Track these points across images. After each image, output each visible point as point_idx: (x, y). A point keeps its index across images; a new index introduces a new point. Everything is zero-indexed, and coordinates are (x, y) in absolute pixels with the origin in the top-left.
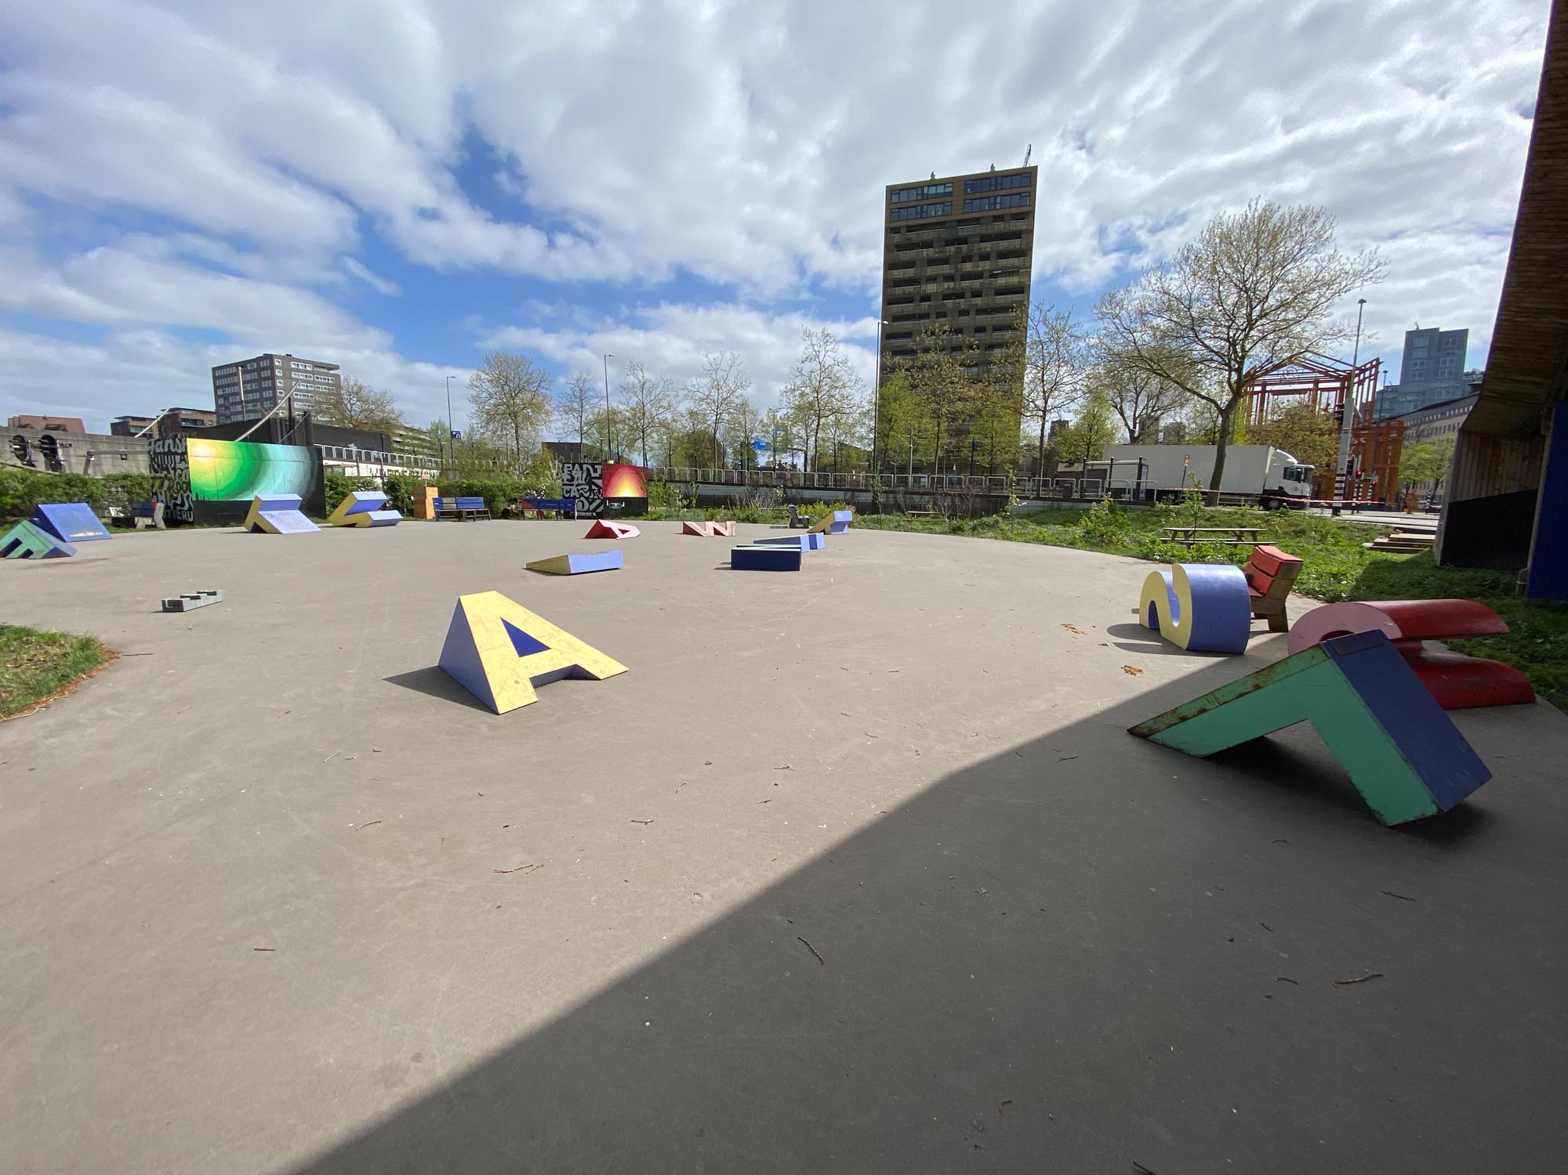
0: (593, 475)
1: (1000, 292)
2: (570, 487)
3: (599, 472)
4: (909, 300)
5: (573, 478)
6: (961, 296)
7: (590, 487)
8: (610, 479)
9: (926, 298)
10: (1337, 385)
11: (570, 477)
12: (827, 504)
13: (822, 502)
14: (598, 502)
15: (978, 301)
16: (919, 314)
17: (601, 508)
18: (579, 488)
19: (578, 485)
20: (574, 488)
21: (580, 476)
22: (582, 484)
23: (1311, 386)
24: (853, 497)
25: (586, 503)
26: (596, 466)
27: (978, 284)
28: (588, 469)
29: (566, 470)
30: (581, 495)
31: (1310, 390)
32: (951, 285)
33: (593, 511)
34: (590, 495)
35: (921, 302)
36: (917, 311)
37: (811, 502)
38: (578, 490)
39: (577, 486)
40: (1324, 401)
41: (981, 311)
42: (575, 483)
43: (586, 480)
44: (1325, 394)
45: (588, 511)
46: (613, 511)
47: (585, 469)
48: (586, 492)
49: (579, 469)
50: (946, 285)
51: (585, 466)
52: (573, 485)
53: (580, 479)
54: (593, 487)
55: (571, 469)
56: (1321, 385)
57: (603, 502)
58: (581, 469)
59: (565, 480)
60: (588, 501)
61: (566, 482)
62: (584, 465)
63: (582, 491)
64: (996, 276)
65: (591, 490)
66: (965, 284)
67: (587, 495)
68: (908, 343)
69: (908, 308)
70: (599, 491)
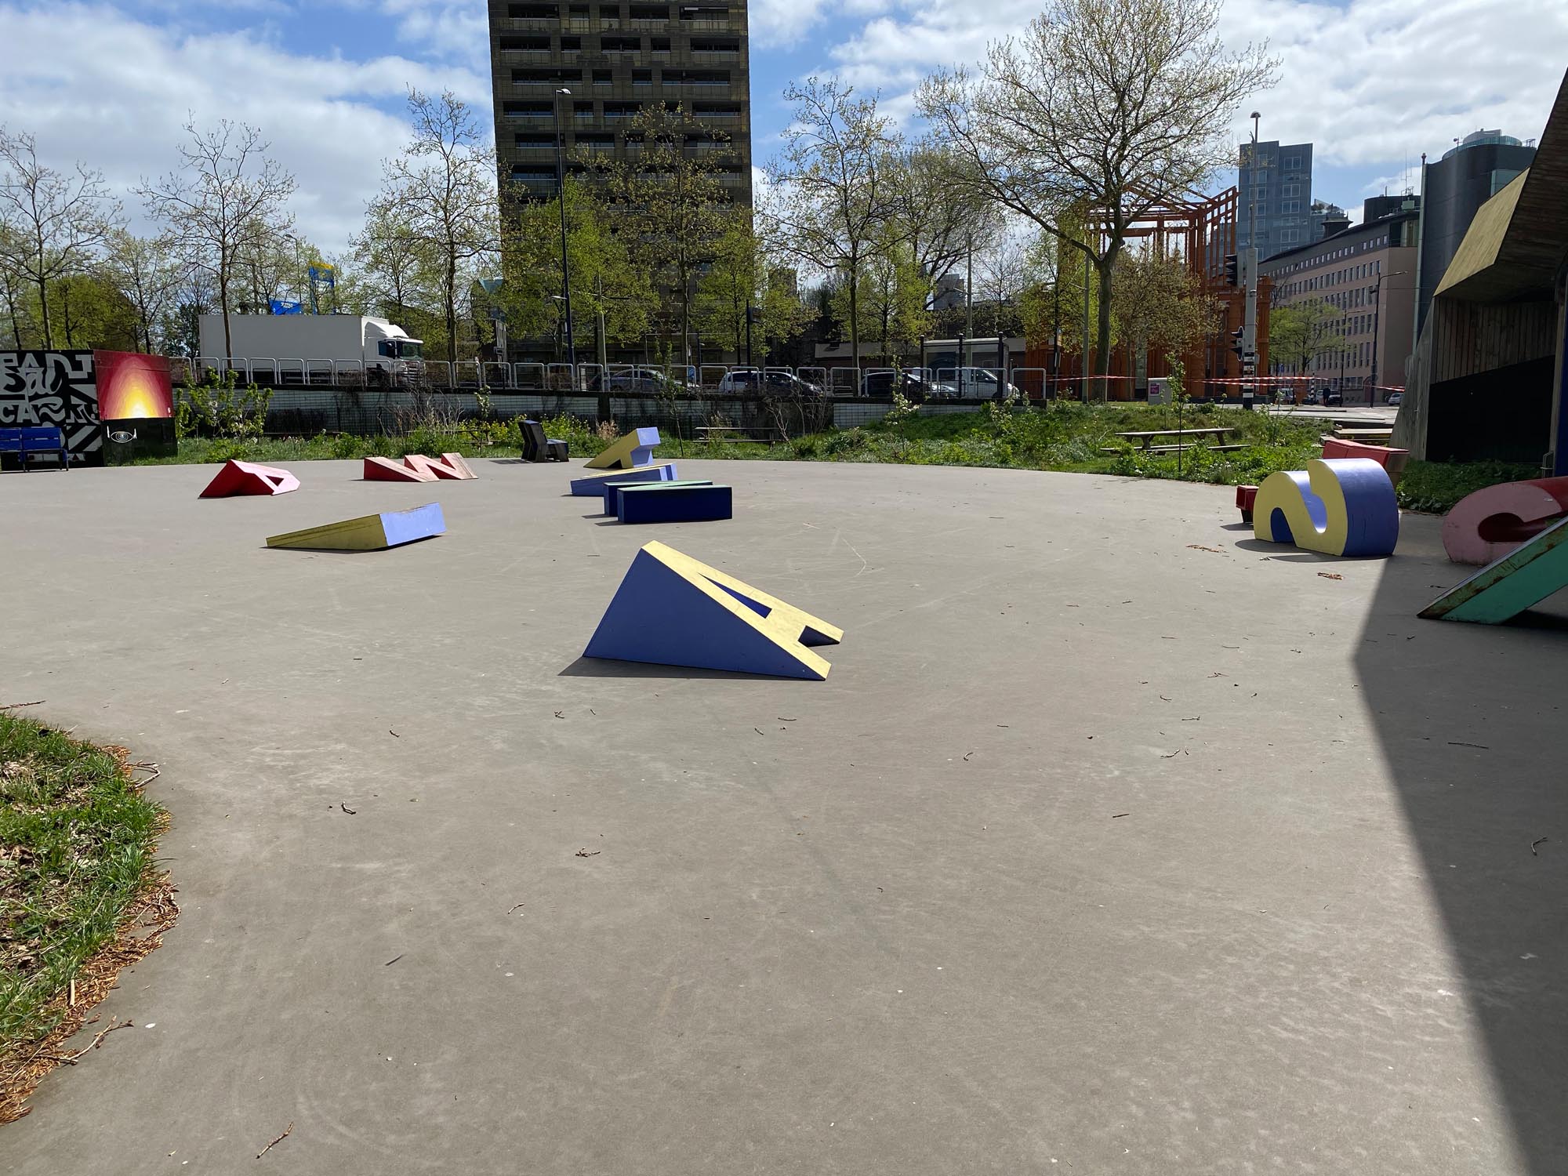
0: (76, 375)
1: (699, 44)
2: (15, 402)
3: (87, 367)
4: (541, 42)
5: (20, 384)
6: (635, 44)
7: (66, 400)
8: (108, 386)
9: (571, 42)
10: (1186, 223)
14: (87, 430)
15: (663, 56)
16: (562, 71)
17: (96, 443)
18: (39, 402)
19: (37, 396)
20: (24, 405)
21: (38, 376)
22: (47, 395)
23: (1154, 224)
25: (59, 434)
27: (662, 26)
28: (59, 366)
30: (45, 418)
31: (1152, 229)
32: (615, 23)
33: (79, 448)
34: (68, 416)
35: (563, 49)
36: (557, 65)
38: (36, 408)
39: (31, 399)
40: (1172, 246)
41: (669, 75)
42: (28, 392)
43: (53, 386)
44: (1173, 236)
46: (120, 449)
47: (50, 363)
48: (57, 412)
49: (35, 364)
50: (605, 23)
51: (50, 358)
52: (22, 397)
53: (39, 384)
54: (74, 400)
56: (1166, 224)
57: (99, 431)
58: (42, 364)
60: (64, 430)
61: (4, 392)
62: (48, 356)
63: (44, 410)
64: (687, 15)
65: (68, 407)
66: (639, 24)
67: (58, 417)
68: (543, 121)
69: (538, 57)
70: (88, 408)
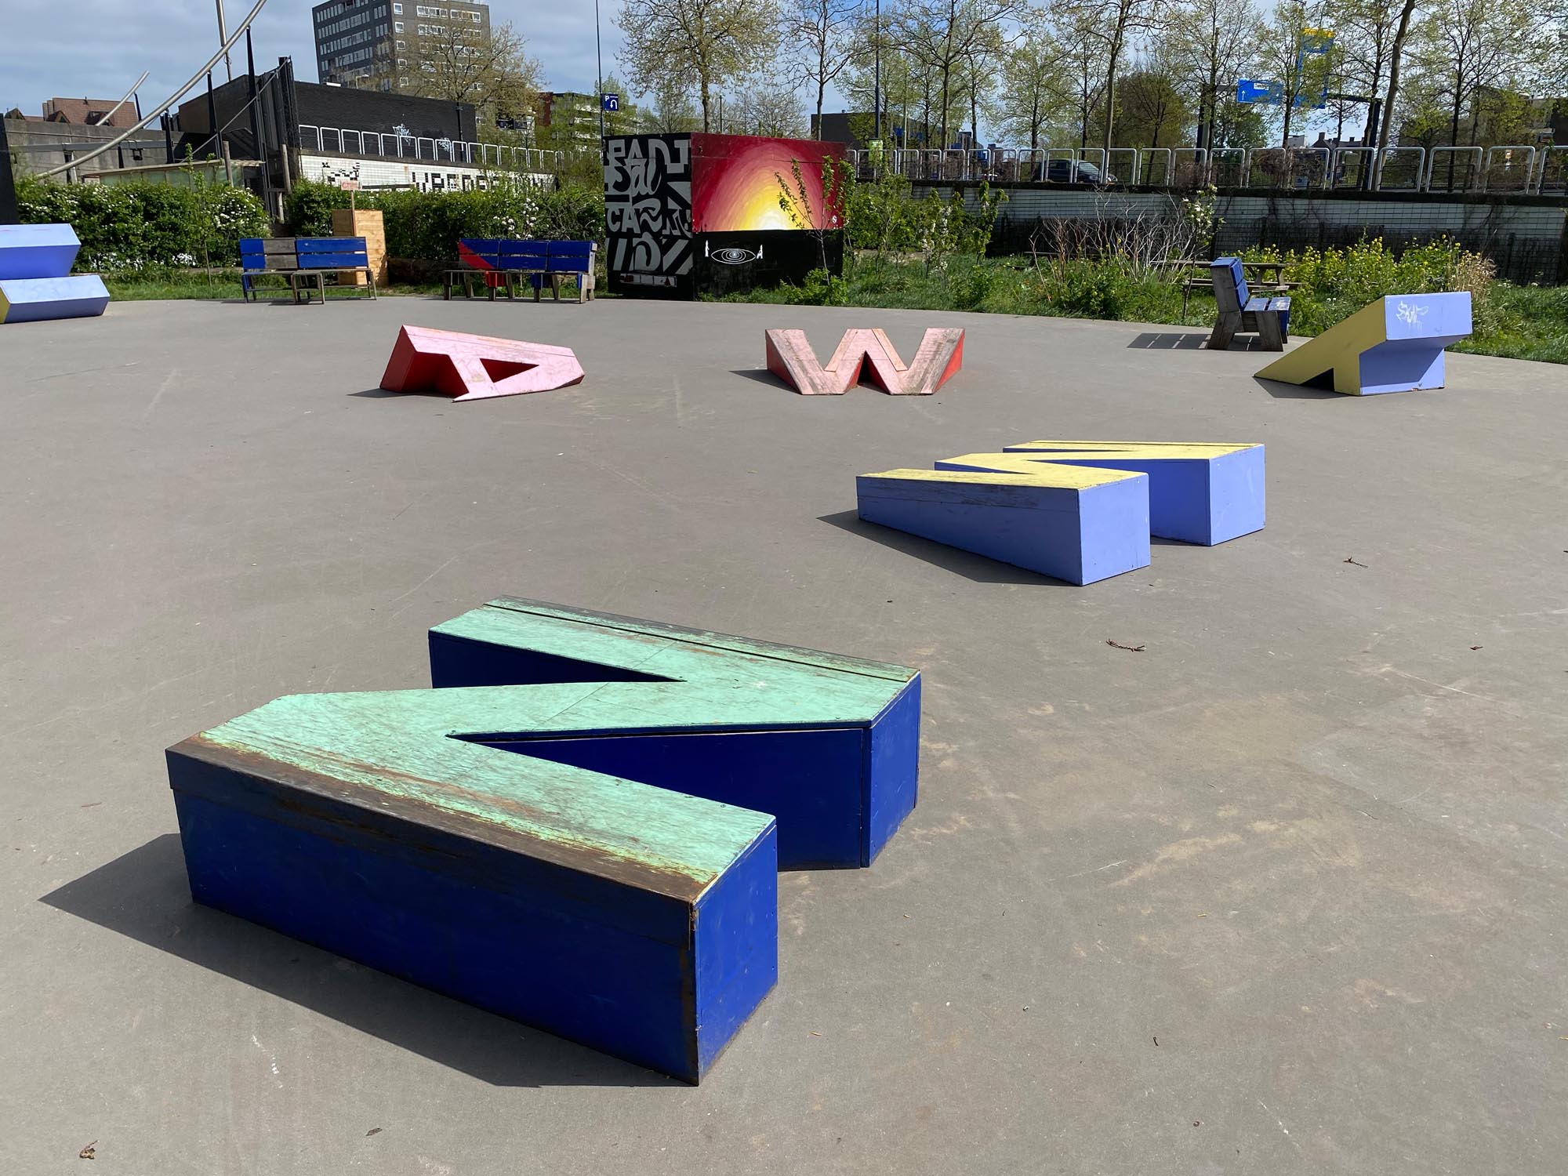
0: (673, 168)
2: (621, 205)
3: (684, 159)
5: (626, 181)
7: (664, 204)
8: (713, 184)
11: (620, 179)
12: (1397, 245)
13: (1378, 242)
14: (680, 245)
17: (688, 264)
18: (641, 205)
19: (639, 198)
20: (629, 208)
21: (640, 171)
22: (647, 196)
24: (1492, 222)
25: (655, 250)
26: (678, 144)
28: (659, 156)
29: (611, 156)
30: (645, 227)
34: (664, 227)
37: (1345, 238)
38: (638, 213)
39: (634, 201)
42: (632, 192)
43: (654, 183)
45: (659, 271)
46: (727, 272)
47: (652, 153)
48: (654, 219)
49: (639, 154)
51: (653, 146)
52: (627, 199)
53: (641, 181)
54: (672, 204)
55: (622, 154)
57: (692, 247)
58: (645, 154)
59: (610, 186)
60: (659, 242)
61: (612, 192)
62: (651, 143)
63: (645, 216)
65: (666, 212)
67: (656, 226)
70: (683, 214)
